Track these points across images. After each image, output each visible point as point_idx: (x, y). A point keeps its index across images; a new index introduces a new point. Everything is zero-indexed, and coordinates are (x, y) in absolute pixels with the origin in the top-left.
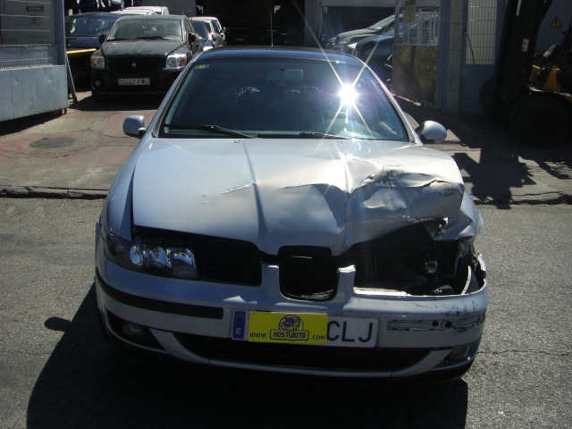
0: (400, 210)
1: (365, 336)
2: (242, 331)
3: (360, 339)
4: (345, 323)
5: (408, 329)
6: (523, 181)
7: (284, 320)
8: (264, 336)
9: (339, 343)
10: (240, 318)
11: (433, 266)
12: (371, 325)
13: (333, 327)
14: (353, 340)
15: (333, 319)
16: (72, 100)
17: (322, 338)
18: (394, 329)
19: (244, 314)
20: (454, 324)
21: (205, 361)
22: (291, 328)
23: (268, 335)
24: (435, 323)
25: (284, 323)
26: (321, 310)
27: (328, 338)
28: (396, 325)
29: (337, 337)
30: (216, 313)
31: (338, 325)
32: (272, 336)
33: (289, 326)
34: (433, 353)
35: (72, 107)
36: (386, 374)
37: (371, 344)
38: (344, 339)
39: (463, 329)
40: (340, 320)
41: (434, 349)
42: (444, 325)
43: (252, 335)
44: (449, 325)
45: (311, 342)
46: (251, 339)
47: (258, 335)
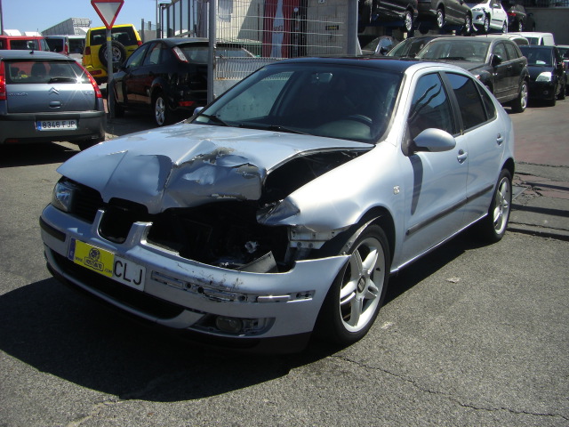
0: (208, 185)
1: (137, 280)
2: (73, 254)
3: (134, 281)
4: (126, 265)
5: (166, 283)
7: (92, 252)
8: (81, 260)
9: (121, 280)
10: (73, 244)
12: (141, 271)
13: (119, 265)
14: (130, 281)
15: (118, 259)
17: (111, 272)
18: (156, 280)
19: (75, 241)
20: (205, 292)
22: (95, 259)
24: (189, 285)
25: (92, 254)
26: (113, 250)
27: (115, 273)
28: (157, 277)
29: (120, 274)
30: (63, 237)
31: (121, 265)
32: (85, 262)
33: (94, 256)
34: (186, 312)
36: (153, 319)
37: (140, 288)
38: (124, 278)
39: (216, 299)
40: (123, 261)
41: (187, 308)
42: (196, 289)
43: (77, 258)
44: (201, 290)
45: (104, 273)
46: (76, 261)
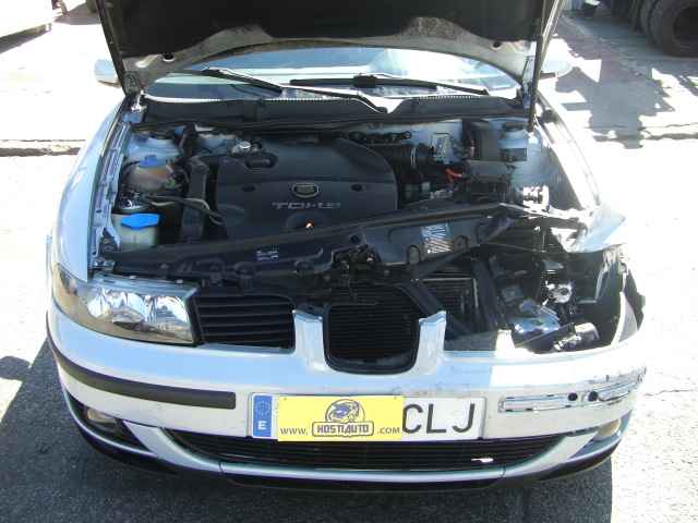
1: (463, 424)
2: (268, 425)
3: (456, 428)
4: (431, 407)
5: (530, 410)
6: (657, 106)
7: (333, 408)
8: (302, 431)
9: (422, 436)
10: (263, 407)
11: (565, 292)
12: (472, 407)
13: (412, 413)
14: (444, 431)
15: (411, 402)
16: (60, 10)
17: (395, 430)
18: (509, 410)
19: (268, 399)
20: (601, 396)
21: (213, 466)
22: (345, 419)
23: (309, 431)
24: (573, 397)
25: (334, 412)
27: (405, 429)
28: (513, 405)
29: (419, 427)
30: (225, 400)
31: (420, 410)
32: (316, 433)
33: (342, 415)
34: (568, 440)
35: (59, 20)
36: (496, 474)
37: (472, 435)
38: (429, 430)
39: (615, 399)
40: (424, 403)
41: (570, 434)
42: (586, 398)
43: (284, 431)
44: (593, 396)
45: (378, 437)
46: (282, 438)
47: (293, 431)
